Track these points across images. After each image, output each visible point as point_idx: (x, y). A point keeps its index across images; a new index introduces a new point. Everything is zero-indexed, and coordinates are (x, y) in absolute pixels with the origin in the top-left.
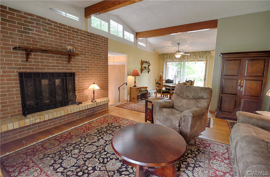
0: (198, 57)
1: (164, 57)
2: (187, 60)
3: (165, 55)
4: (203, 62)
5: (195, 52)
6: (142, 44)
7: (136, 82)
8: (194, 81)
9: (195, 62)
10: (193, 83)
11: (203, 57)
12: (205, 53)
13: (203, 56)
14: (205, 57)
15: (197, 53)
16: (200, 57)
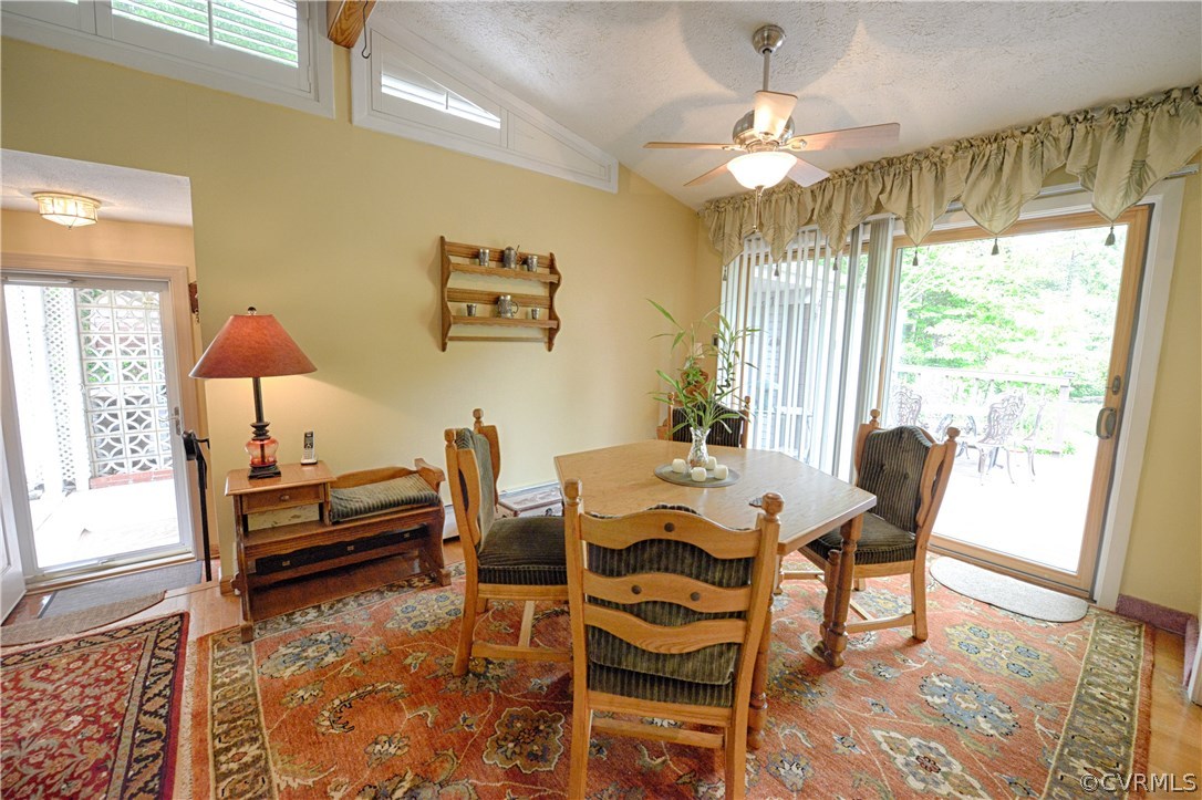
0: (1029, 182)
1: (720, 227)
2: (903, 232)
3: (729, 207)
4: (1097, 234)
5: (996, 138)
6: (442, 99)
7: (271, 431)
8: (950, 446)
9: (989, 244)
10: (933, 462)
11: (1089, 172)
12: (1121, 131)
13: (1085, 161)
14: (1126, 163)
15: (1011, 145)
16: (1054, 176)
